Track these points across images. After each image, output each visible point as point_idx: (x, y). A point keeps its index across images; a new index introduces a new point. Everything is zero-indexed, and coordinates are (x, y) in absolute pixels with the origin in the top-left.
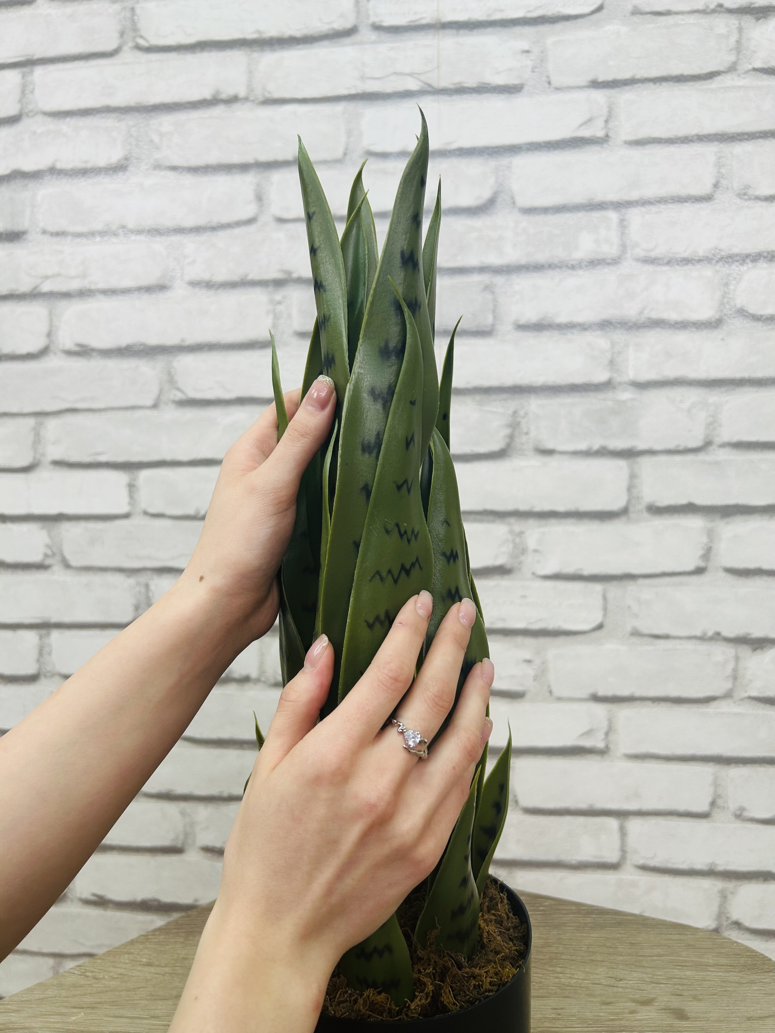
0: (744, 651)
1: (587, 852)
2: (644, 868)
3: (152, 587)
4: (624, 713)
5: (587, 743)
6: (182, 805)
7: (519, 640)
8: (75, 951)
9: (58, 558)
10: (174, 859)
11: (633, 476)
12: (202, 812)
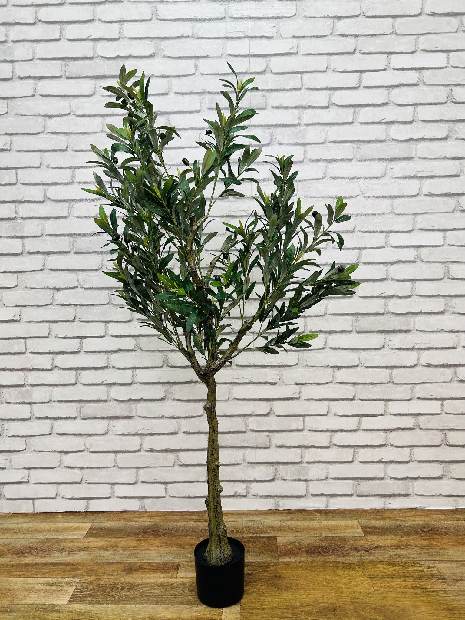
0: (336, 370)
1: (294, 427)
2: (310, 430)
3: (168, 356)
4: (304, 388)
5: (294, 396)
6: (177, 420)
7: (275, 368)
8: (144, 466)
9: (139, 348)
10: (175, 436)
11: (305, 323)
12: (183, 421)
